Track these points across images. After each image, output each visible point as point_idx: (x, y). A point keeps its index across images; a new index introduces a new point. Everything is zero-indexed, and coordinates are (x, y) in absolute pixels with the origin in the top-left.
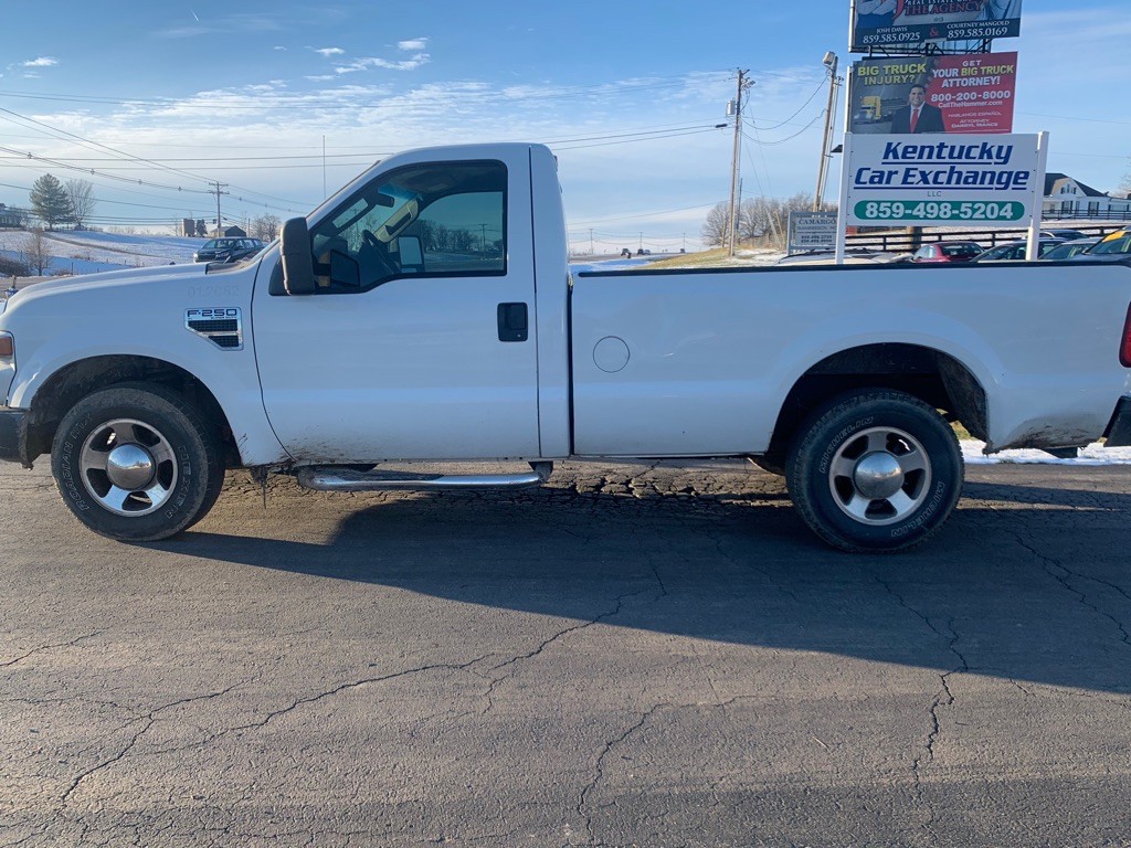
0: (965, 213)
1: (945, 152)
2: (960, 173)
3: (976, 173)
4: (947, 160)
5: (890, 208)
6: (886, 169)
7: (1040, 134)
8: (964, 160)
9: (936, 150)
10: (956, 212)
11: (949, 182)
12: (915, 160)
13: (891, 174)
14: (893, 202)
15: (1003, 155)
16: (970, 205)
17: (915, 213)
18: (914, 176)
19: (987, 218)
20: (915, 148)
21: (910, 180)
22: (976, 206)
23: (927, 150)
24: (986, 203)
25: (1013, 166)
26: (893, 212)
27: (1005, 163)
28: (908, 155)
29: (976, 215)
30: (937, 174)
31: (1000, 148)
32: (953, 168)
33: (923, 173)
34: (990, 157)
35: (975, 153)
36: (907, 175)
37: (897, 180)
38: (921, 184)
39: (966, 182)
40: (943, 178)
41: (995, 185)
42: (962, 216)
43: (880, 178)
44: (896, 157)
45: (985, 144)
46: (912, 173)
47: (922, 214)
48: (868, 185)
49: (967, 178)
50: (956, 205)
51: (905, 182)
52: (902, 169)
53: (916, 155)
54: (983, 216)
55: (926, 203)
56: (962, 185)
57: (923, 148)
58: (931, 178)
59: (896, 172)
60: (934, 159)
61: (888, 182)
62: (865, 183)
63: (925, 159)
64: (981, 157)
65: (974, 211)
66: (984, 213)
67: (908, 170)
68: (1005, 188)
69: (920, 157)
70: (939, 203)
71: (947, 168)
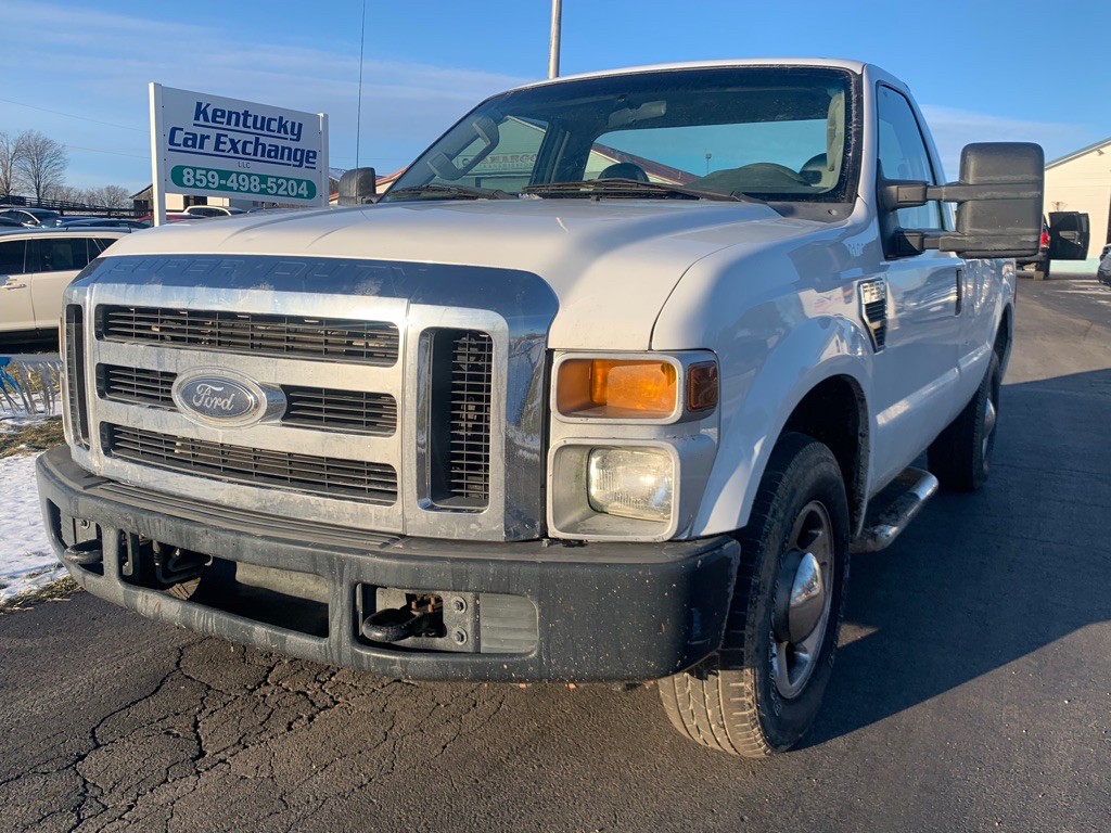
0: (272, 188)
1: (250, 121)
2: (264, 145)
3: (277, 147)
4: (252, 130)
5: (206, 176)
6: (199, 131)
7: (322, 115)
8: (265, 132)
9: (242, 117)
10: (264, 186)
11: (255, 154)
12: (224, 126)
13: (203, 138)
14: (208, 170)
15: (296, 132)
16: (274, 180)
17: (229, 184)
18: (225, 143)
19: (289, 195)
20: (223, 112)
21: (222, 147)
22: (279, 182)
23: (234, 116)
24: (288, 180)
25: (304, 144)
26: (208, 182)
27: (298, 140)
28: (218, 119)
29: (281, 192)
30: (245, 143)
31: (293, 124)
32: (257, 139)
33: (232, 141)
34: (286, 133)
35: (274, 125)
36: (218, 142)
37: (209, 146)
38: (232, 153)
39: (269, 156)
40: (250, 148)
41: (292, 162)
42: (269, 190)
43: (194, 142)
44: (206, 119)
45: (281, 118)
46: (223, 139)
47: (235, 186)
48: (182, 148)
49: (270, 151)
50: (263, 179)
51: (217, 149)
52: (213, 133)
53: (225, 120)
54: (285, 193)
55: (238, 174)
56: (266, 159)
57: (230, 113)
58: (240, 146)
59: (208, 137)
60: (241, 128)
61: (201, 147)
62: (179, 145)
63: (232, 127)
64: (279, 132)
65: (279, 186)
66: (286, 189)
67: (219, 136)
68: (300, 166)
69: (229, 123)
70: (249, 175)
71: (252, 138)
